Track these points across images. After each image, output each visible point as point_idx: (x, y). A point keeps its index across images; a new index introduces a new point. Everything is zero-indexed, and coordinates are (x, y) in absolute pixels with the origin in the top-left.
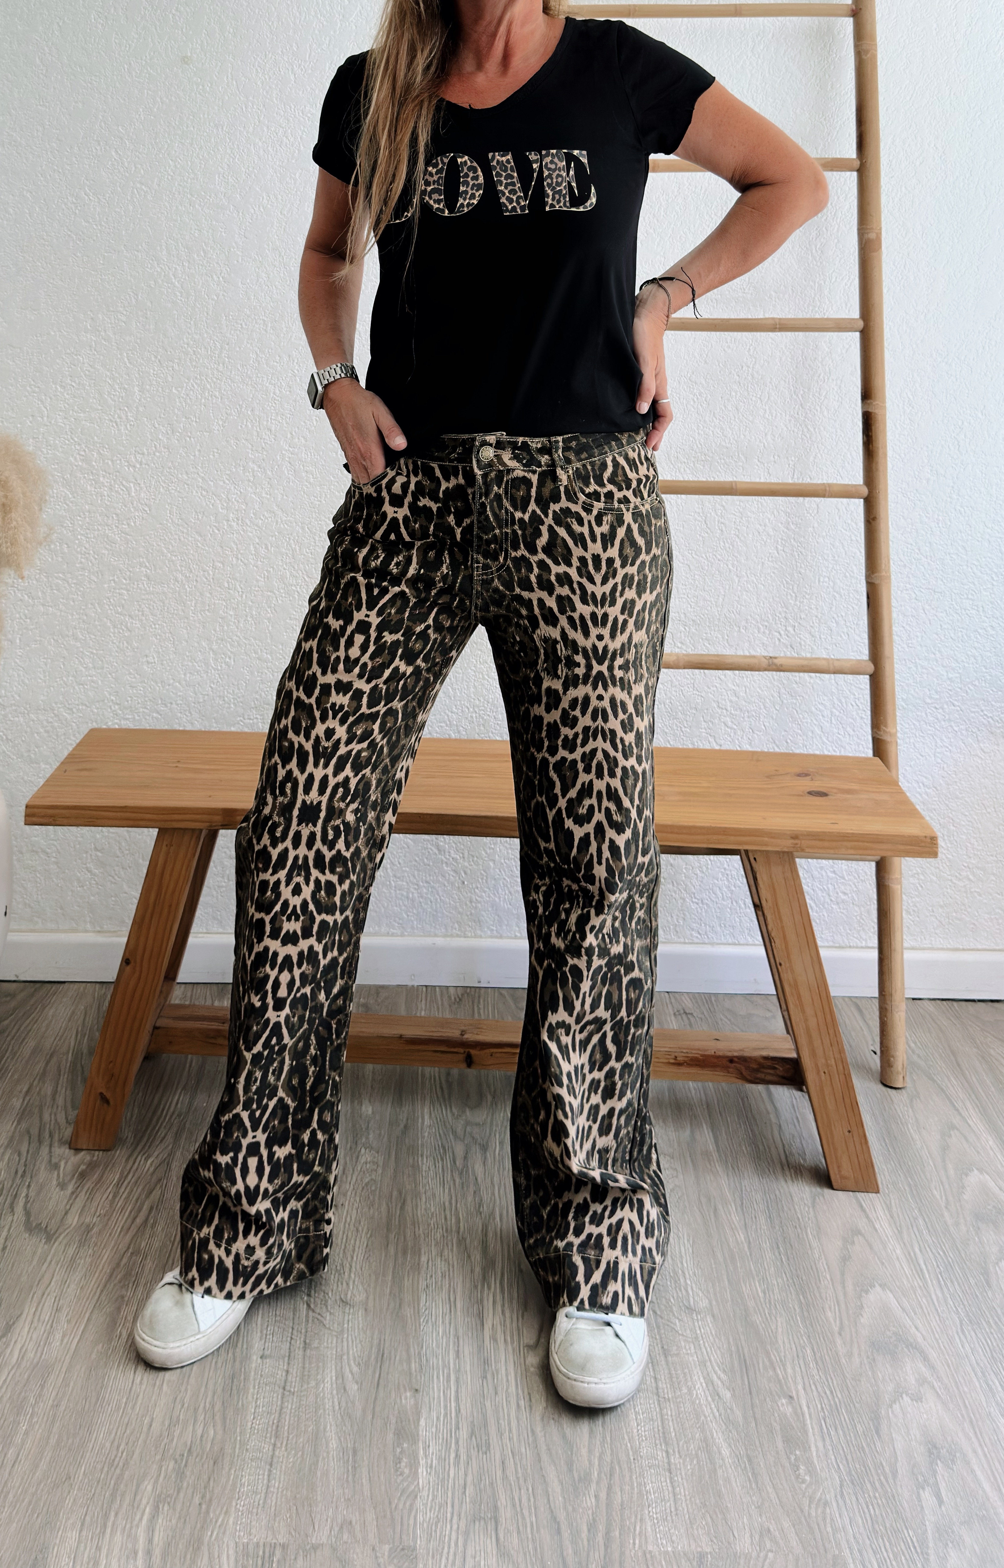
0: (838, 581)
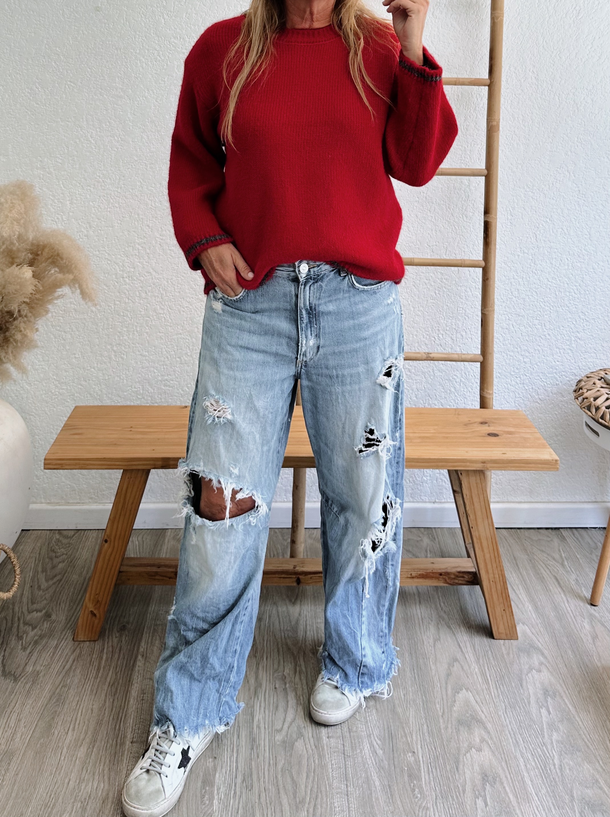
0: (467, 310)
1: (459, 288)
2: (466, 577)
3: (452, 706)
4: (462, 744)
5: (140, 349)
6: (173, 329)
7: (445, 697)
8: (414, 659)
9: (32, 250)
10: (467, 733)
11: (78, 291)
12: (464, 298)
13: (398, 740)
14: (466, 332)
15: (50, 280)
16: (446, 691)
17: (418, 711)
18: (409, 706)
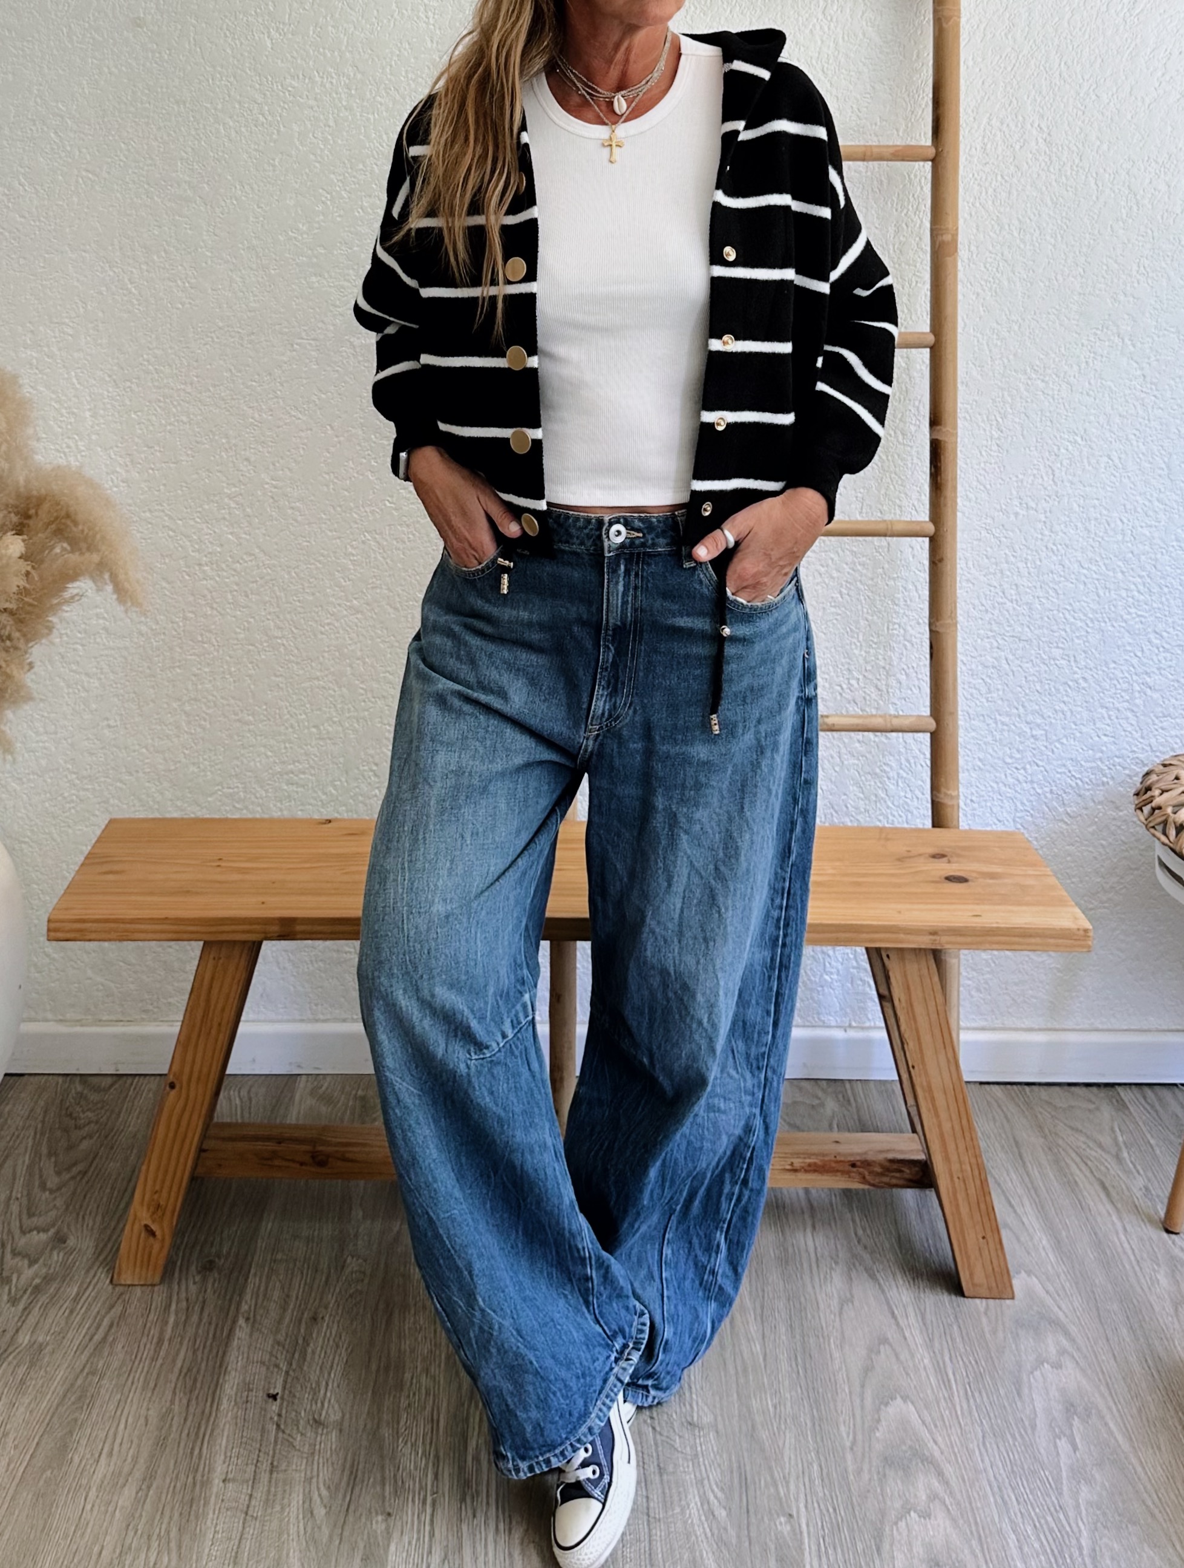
1: (891, 583)
2: (907, 1171)
3: (874, 1429)
4: (889, 1503)
5: (237, 709)
6: (303, 669)
7: (858, 1412)
8: (798, 1337)
9: (17, 507)
10: (902, 1482)
11: (109, 588)
12: (902, 603)
13: (758, 1493)
14: (907, 674)
15: (54, 566)
16: (862, 1401)
17: (801, 1438)
18: (783, 1427)
